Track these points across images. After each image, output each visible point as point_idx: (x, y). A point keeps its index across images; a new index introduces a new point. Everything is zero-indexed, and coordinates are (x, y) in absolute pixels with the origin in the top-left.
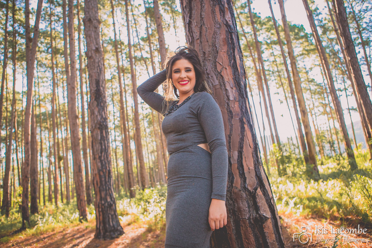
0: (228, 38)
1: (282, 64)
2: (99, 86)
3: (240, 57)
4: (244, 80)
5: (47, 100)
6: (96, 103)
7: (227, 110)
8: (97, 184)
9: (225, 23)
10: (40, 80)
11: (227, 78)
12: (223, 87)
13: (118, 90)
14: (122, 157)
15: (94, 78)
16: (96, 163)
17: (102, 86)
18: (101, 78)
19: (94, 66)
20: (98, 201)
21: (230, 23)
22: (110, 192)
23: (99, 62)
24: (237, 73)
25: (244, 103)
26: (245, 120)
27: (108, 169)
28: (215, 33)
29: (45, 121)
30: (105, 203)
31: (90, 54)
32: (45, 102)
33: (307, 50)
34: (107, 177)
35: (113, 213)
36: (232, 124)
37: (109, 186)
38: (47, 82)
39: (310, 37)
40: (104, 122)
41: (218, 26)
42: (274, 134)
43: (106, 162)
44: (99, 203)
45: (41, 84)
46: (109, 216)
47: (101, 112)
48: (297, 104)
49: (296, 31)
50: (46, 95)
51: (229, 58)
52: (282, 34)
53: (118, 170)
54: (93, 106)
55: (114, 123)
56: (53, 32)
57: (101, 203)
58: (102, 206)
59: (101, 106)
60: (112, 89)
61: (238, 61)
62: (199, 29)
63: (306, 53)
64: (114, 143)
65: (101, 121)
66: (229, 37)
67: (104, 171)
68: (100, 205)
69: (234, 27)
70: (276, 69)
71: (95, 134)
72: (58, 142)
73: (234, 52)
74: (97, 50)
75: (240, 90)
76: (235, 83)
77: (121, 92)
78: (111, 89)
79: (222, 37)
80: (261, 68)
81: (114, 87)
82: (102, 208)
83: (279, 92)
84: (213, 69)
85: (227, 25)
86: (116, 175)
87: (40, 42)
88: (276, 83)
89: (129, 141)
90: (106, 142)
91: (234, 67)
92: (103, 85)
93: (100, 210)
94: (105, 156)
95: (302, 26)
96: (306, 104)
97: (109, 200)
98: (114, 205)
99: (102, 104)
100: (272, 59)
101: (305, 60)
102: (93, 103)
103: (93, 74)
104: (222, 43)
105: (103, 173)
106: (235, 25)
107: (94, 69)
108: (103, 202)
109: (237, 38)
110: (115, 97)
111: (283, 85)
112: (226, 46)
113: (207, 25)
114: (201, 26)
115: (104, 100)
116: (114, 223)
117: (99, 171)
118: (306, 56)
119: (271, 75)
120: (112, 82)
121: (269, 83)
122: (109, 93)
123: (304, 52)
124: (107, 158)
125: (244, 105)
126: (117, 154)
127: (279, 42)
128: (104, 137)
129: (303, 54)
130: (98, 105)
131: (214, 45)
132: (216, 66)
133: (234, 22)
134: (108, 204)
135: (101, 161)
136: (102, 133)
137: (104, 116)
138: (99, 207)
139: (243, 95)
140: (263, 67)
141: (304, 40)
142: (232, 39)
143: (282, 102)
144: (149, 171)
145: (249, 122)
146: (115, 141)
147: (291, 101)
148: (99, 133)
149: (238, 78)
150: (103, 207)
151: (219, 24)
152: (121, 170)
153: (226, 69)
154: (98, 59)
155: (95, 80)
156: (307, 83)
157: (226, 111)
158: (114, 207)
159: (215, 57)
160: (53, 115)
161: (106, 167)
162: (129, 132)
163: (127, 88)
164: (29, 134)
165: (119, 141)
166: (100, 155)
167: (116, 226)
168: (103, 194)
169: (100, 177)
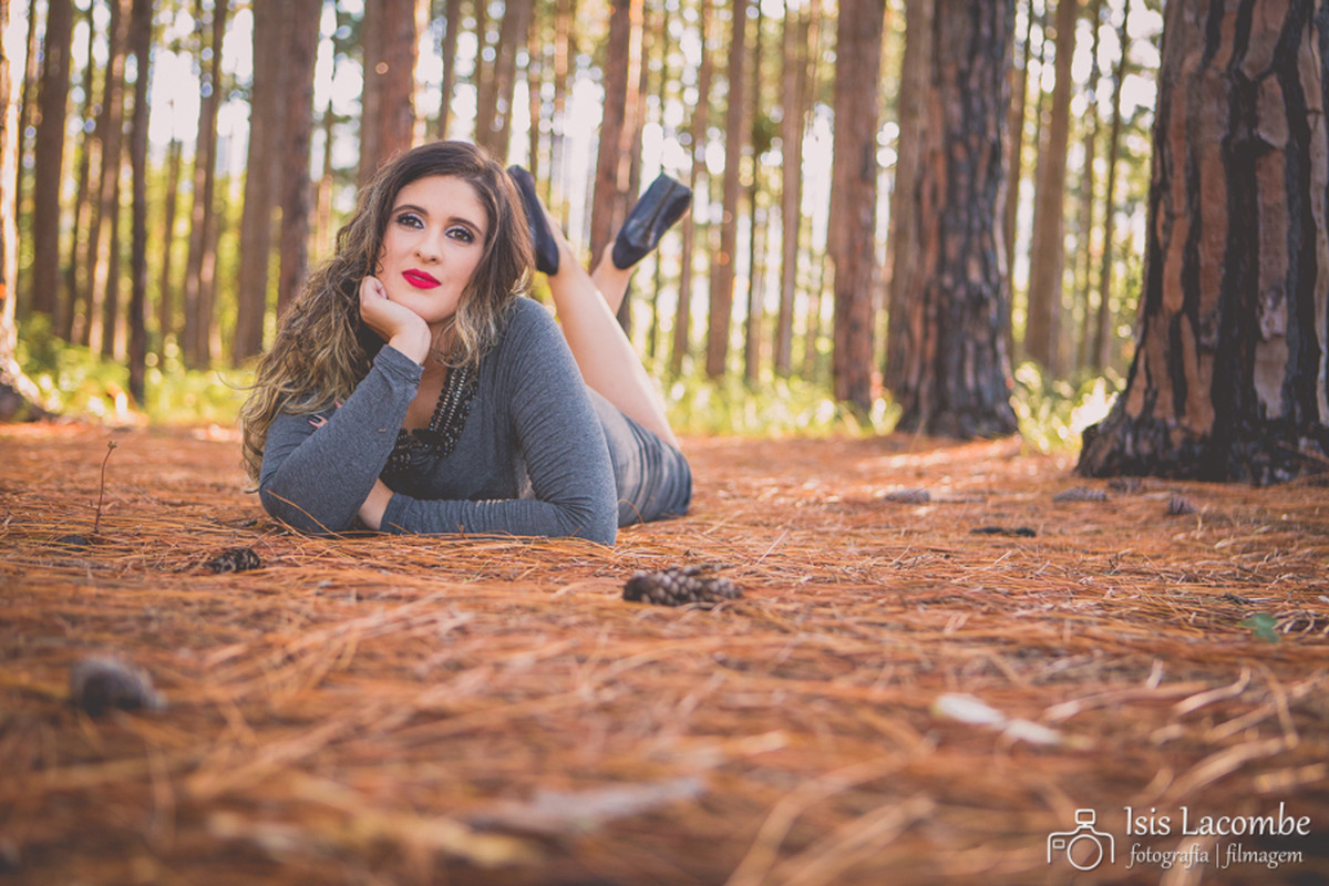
8: (934, 198)
16: (942, 100)
20: (929, 271)
22: (987, 244)
27: (992, 134)
30: (956, 284)
35: (983, 336)
37: (988, 218)
43: (989, 99)
44: (930, 282)
46: (963, 347)
57: (941, 284)
58: (940, 296)
67: (974, 141)
68: (934, 292)
82: (940, 308)
93: (932, 311)
94: (988, 74)
97: (975, 274)
105: (968, 148)
108: (948, 281)
117: (951, 139)
124: (996, 84)
134: (969, 294)
135: (965, 96)
138: (926, 300)
161: (985, 127)
166: (964, 65)
167: (988, 396)
168: (953, 247)
169: (952, 169)
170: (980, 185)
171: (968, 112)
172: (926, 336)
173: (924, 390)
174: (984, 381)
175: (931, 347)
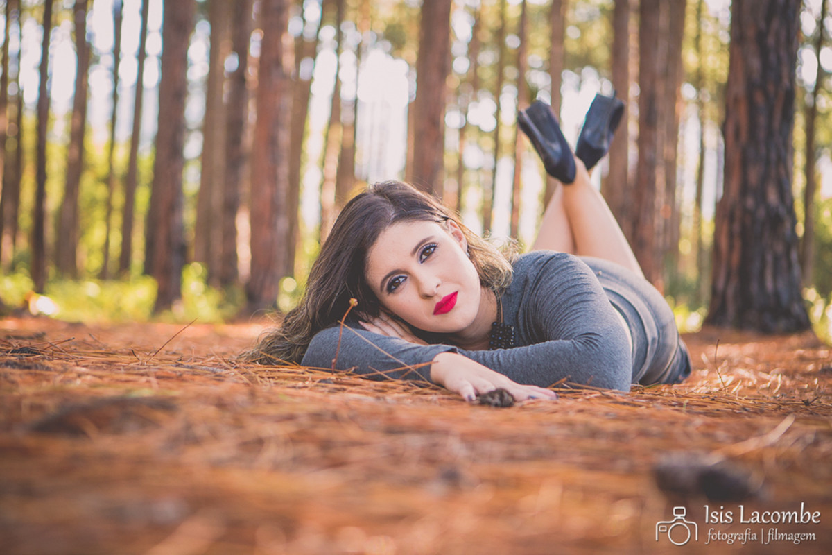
170: (777, 123)
171: (766, 65)
172: (731, 247)
173: (731, 292)
174: (782, 285)
175: (736, 258)
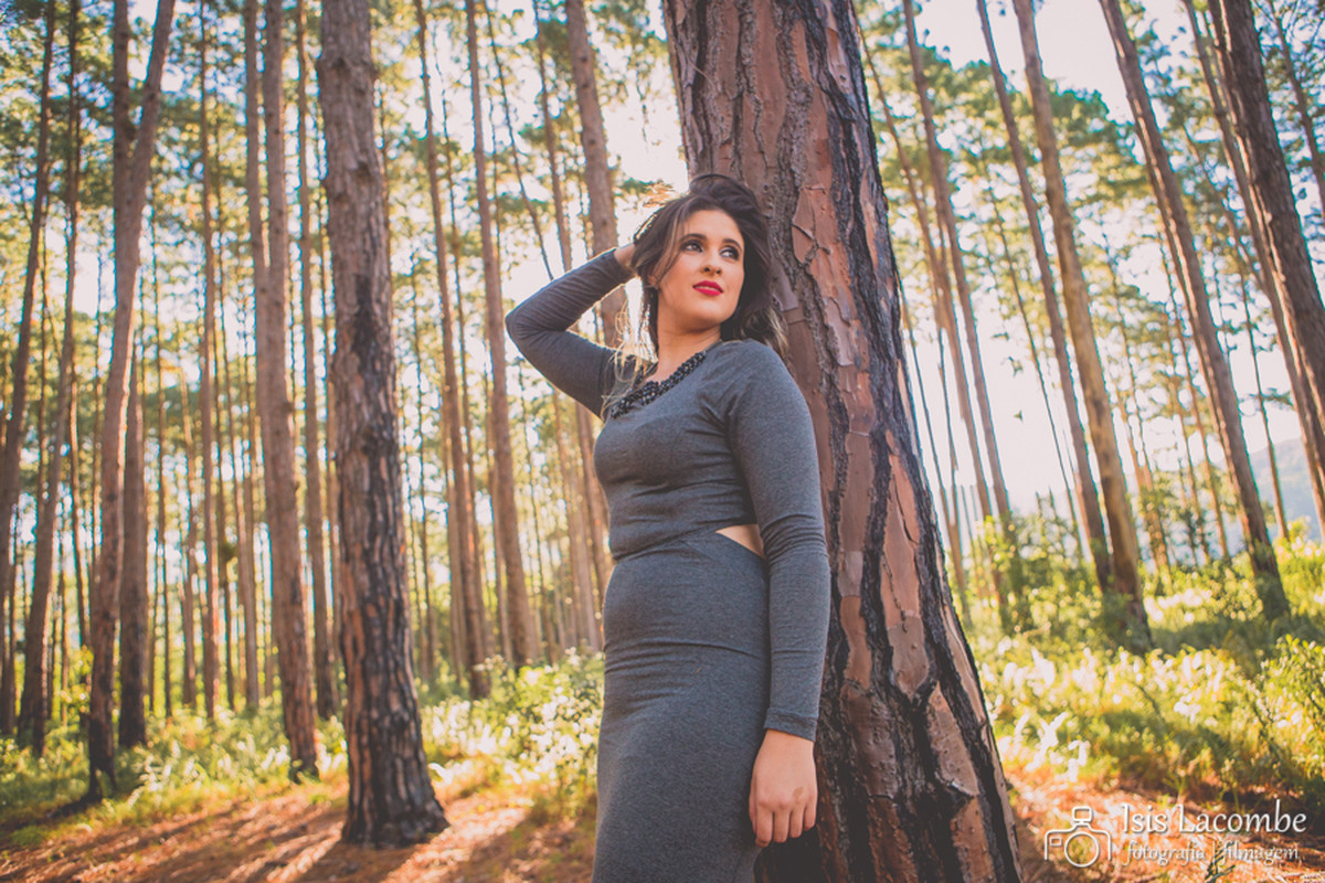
0: (837, 142)
1: (1024, 231)
2: (370, 300)
3: (877, 212)
4: (890, 293)
5: (183, 344)
6: (355, 361)
7: (828, 400)
8: (355, 649)
9: (826, 84)
10: (161, 273)
11: (829, 284)
12: (815, 319)
13: (436, 312)
14: (444, 552)
15: (352, 270)
16: (353, 573)
17: (379, 301)
18: (377, 273)
19: (353, 228)
20: (358, 708)
21: (845, 86)
22: (402, 680)
23: (370, 213)
24: (865, 268)
25: (888, 376)
26: (890, 439)
27: (395, 595)
28: (789, 122)
29: (176, 417)
30: (382, 717)
31: (338, 188)
32: (177, 349)
33: (1112, 185)
34: (391, 625)
35: (408, 753)
36: (845, 454)
37: (398, 658)
38: (185, 281)
39: (1125, 138)
40: (385, 427)
41: (802, 97)
42: (990, 483)
43: (389, 569)
44: (360, 717)
45: (164, 289)
46: (394, 765)
47: (372, 392)
48: (1075, 374)
49: (1076, 114)
50: (182, 327)
51: (838, 214)
52: (1025, 125)
53: (431, 597)
54: (346, 372)
55: (419, 432)
56: (211, 104)
57: (369, 717)
58: (370, 726)
59: (374, 371)
60: (415, 308)
61: (871, 226)
62: (731, 105)
63: (1111, 193)
64: (417, 501)
65: (374, 424)
66: (841, 136)
67: (382, 602)
68: (365, 722)
69: (859, 102)
70: (1000, 250)
71: (350, 470)
72: (220, 495)
73: (856, 191)
74: (365, 173)
75: (875, 330)
76: (858, 305)
77: (446, 322)
78: (410, 310)
79: (815, 135)
80: (948, 245)
81: (421, 301)
82: (370, 735)
83: (1009, 331)
84: (780, 252)
85: (835, 95)
86: (424, 614)
87: (163, 138)
88: (1001, 300)
89: (473, 496)
90: (390, 502)
91: (856, 245)
92: (384, 298)
93: (365, 740)
94: (386, 549)
95: (1097, 95)
96: (1107, 377)
97: (396, 706)
98: (413, 724)
99: (378, 366)
100: (986, 212)
101: (1105, 218)
102: (345, 360)
103: (348, 257)
104: (812, 159)
105: (378, 608)
106: (860, 93)
107: (352, 240)
108: (375, 714)
109: (866, 141)
110: (426, 339)
111: (1026, 308)
112: (829, 171)
113: (762, 94)
114: (740, 96)
115: (386, 349)
116: (413, 788)
117: (363, 602)
118: (1109, 205)
119: (983, 270)
120: (414, 284)
121: (974, 296)
122: (403, 325)
123: (1104, 190)
124: (393, 556)
125: (890, 385)
126: (429, 541)
127: (1015, 154)
128: (383, 481)
129: (1097, 198)
130: (362, 369)
131: (784, 166)
132: (790, 241)
133: (859, 84)
134: (392, 722)
135: (371, 568)
136: (374, 467)
137: (384, 409)
138: (359, 732)
139: (886, 350)
140: (954, 242)
141: (1102, 146)
142: (850, 144)
143: (1018, 369)
144: (539, 604)
145: (905, 446)
146: (422, 493)
147: (1051, 367)
148: (365, 465)
149: (871, 285)
150: (375, 730)
151: (806, 90)
152: (440, 596)
153: (826, 252)
154: (368, 203)
155: (353, 279)
156: (1113, 300)
157: (825, 407)
158: (413, 731)
159: (789, 211)
160: (203, 398)
161: (389, 589)
162: (471, 463)
163: (467, 308)
164: (118, 466)
165: (435, 494)
166: (367, 545)
167: (418, 801)
168: (375, 686)
169: (367, 623)
